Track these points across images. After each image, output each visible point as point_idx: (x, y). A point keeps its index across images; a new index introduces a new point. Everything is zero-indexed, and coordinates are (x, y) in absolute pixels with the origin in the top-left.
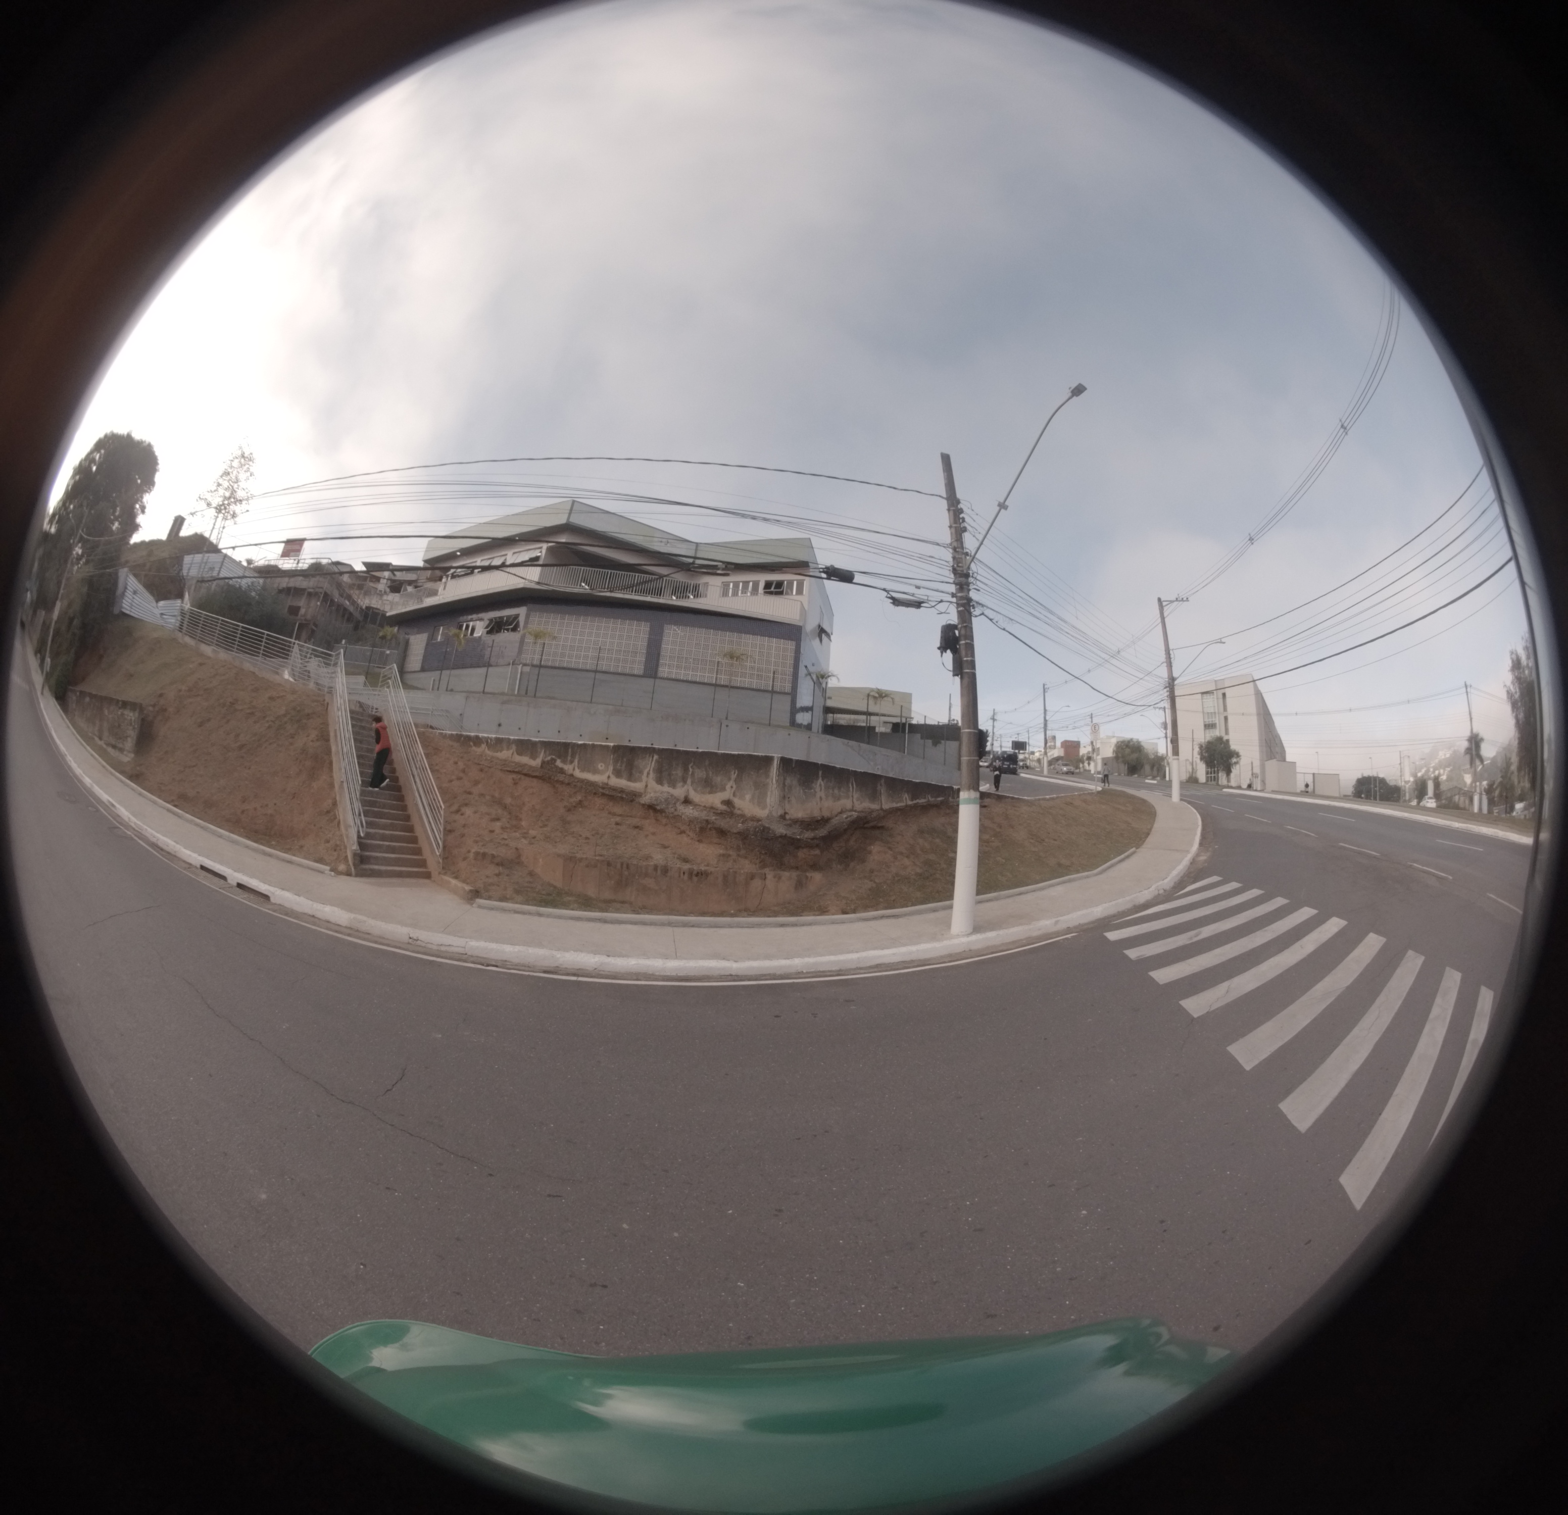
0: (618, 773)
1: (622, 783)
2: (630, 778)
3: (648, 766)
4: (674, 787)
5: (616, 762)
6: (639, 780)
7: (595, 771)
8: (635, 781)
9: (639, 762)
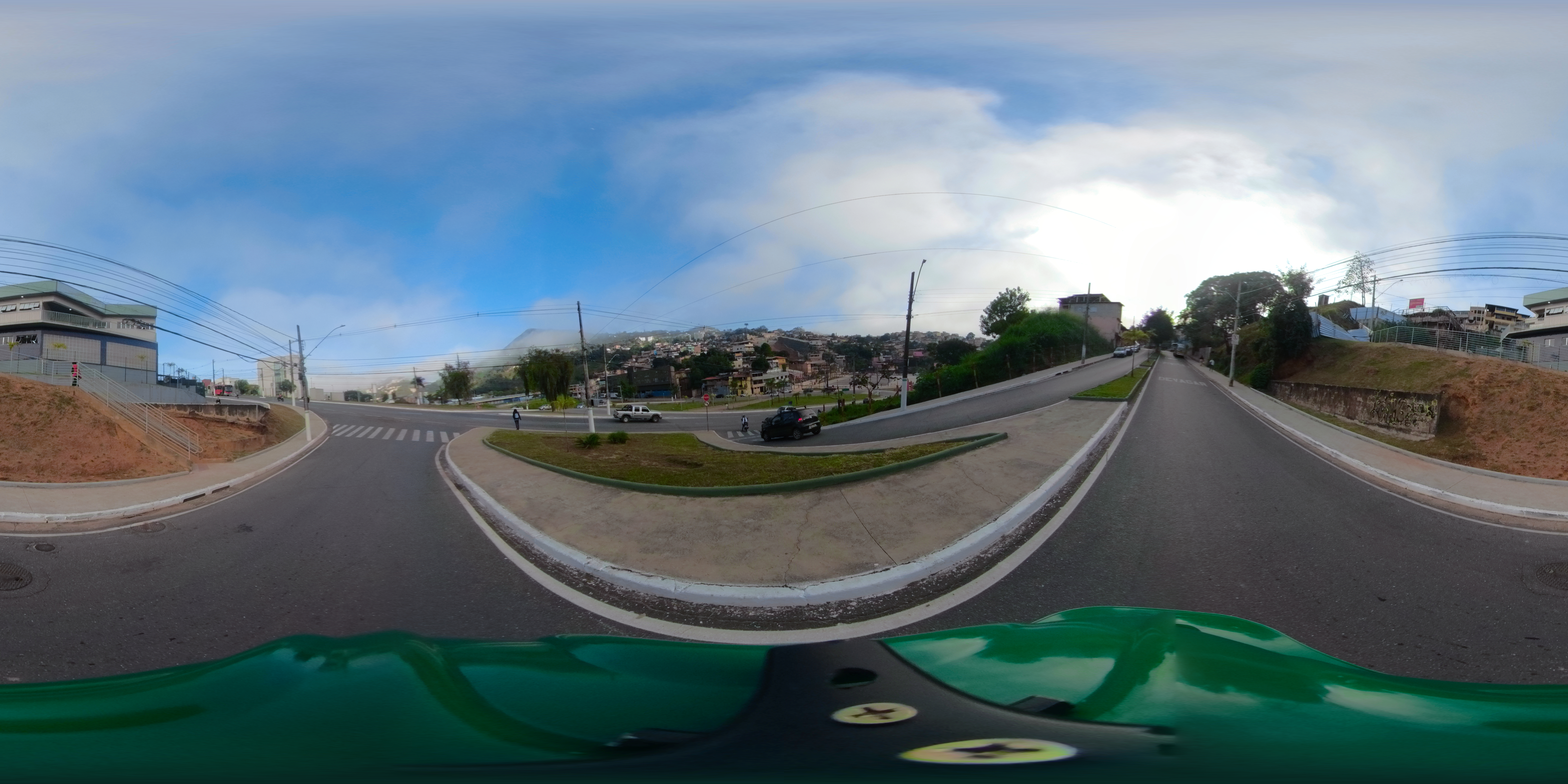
0: (217, 414)
1: (219, 416)
2: (221, 415)
3: (226, 410)
4: (234, 416)
5: (216, 410)
6: (224, 415)
7: (210, 414)
8: (223, 415)
9: (224, 410)
